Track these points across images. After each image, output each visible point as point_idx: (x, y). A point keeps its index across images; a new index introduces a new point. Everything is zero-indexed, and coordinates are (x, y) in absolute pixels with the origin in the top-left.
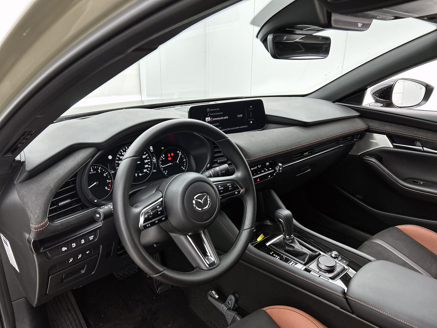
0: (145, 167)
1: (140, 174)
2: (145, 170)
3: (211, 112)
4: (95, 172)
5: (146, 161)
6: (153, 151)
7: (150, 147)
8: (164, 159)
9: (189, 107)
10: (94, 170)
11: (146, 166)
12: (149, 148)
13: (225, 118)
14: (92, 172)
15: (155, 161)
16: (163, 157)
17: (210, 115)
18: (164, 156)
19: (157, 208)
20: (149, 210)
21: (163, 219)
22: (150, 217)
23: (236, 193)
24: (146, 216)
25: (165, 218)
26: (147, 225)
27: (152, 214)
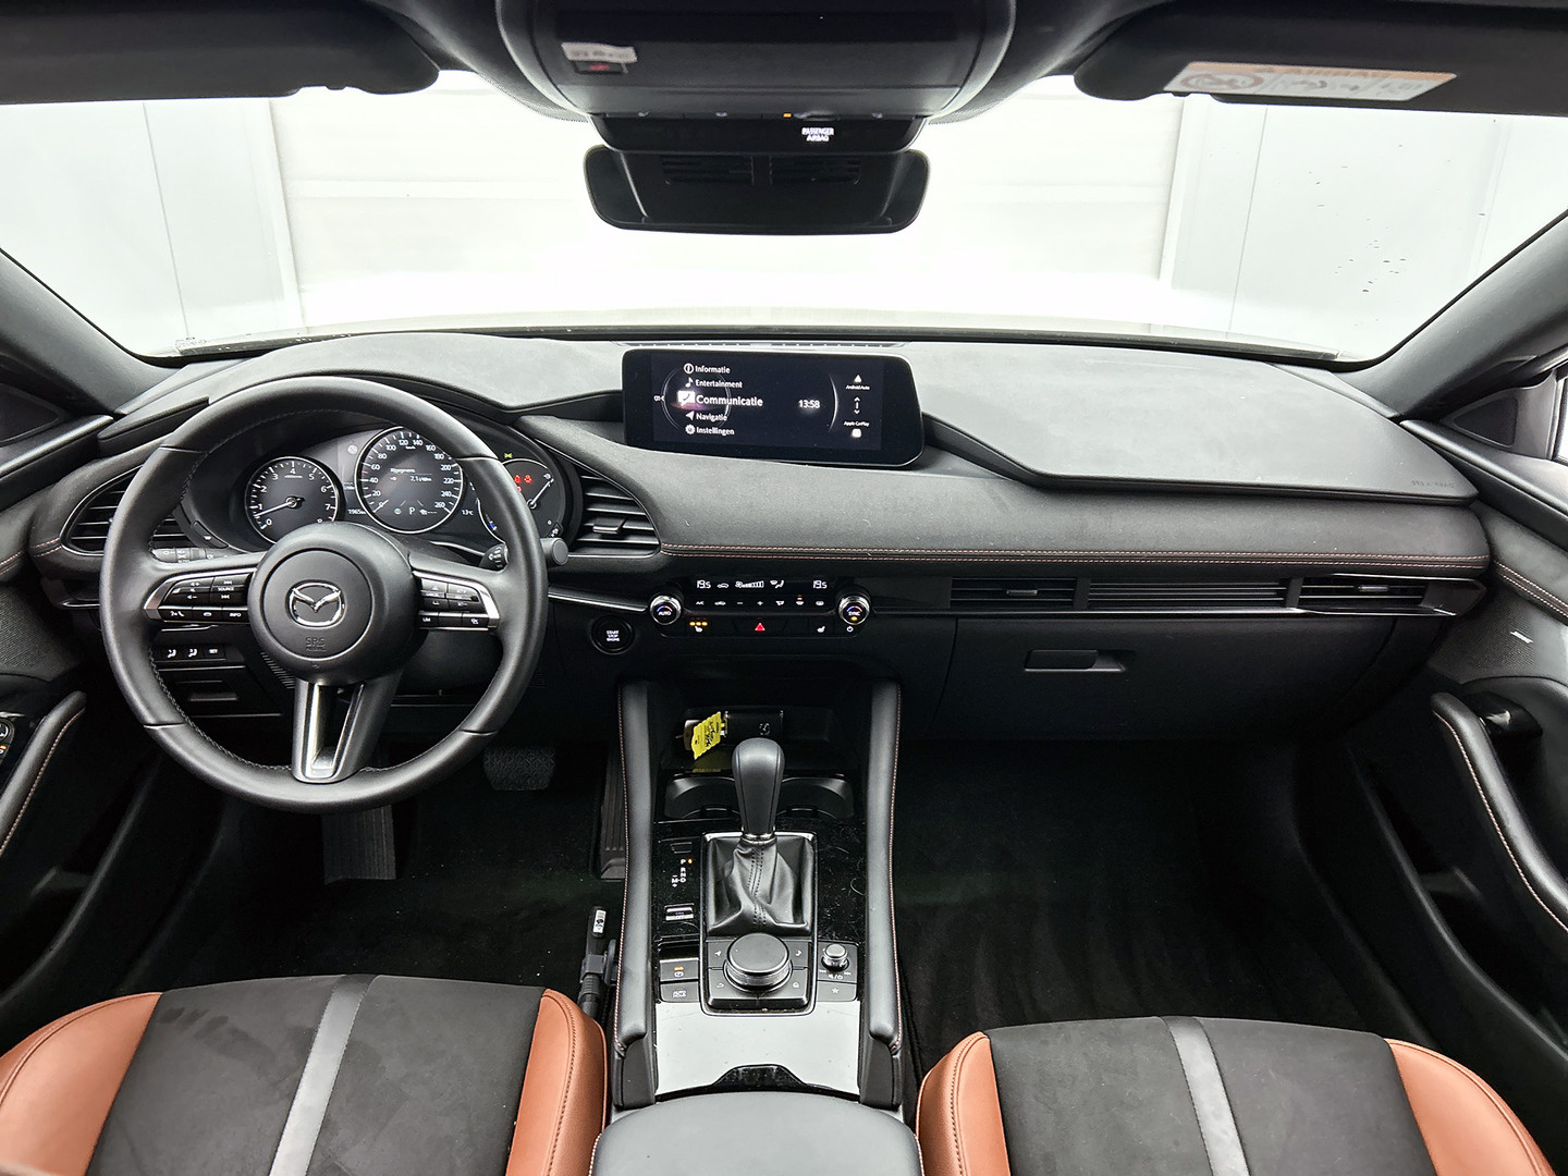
0: (443, 496)
1: (423, 512)
2: (440, 505)
3: (696, 375)
4: (301, 476)
5: (450, 481)
9: (625, 347)
10: (300, 469)
11: (447, 494)
13: (749, 402)
14: (293, 474)
17: (693, 384)
19: (222, 584)
20: (194, 581)
21: (234, 615)
22: (190, 597)
23: (474, 621)
24: (175, 592)
25: (239, 615)
26: (173, 614)
27: (193, 590)
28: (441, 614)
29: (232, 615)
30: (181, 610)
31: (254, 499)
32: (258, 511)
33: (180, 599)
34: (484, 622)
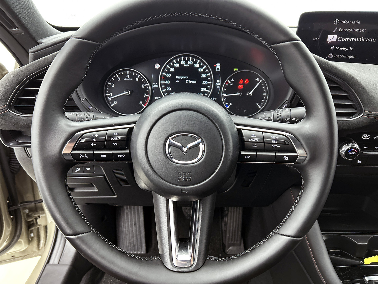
0: (202, 90)
4: (131, 79)
5: (205, 83)
6: (219, 70)
7: (217, 64)
8: (231, 85)
10: (131, 76)
12: (215, 66)
13: (369, 40)
14: (127, 78)
15: (218, 86)
16: (232, 82)
18: (232, 80)
19: (112, 135)
20: (95, 134)
21: (121, 156)
22: (92, 144)
23: (286, 158)
24: (81, 141)
25: (124, 156)
26: (81, 156)
27: (94, 140)
28: (258, 153)
29: (119, 156)
30: (87, 154)
31: (108, 90)
32: (110, 96)
33: (86, 146)
34: (293, 159)
